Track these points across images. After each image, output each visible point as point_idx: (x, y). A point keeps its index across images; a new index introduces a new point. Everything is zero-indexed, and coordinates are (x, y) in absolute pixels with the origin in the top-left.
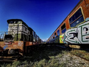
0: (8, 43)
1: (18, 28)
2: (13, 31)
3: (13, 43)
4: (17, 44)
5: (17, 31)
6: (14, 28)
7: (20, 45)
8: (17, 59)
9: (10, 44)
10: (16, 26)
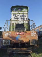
0: (20, 33)
1: (23, 17)
2: (18, 20)
3: (25, 33)
4: (30, 34)
5: (22, 20)
6: (18, 17)
7: (34, 35)
8: (32, 51)
9: (22, 34)
10: (21, 14)
